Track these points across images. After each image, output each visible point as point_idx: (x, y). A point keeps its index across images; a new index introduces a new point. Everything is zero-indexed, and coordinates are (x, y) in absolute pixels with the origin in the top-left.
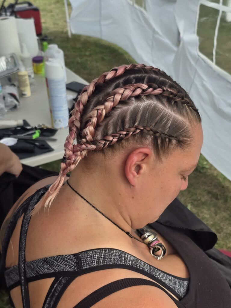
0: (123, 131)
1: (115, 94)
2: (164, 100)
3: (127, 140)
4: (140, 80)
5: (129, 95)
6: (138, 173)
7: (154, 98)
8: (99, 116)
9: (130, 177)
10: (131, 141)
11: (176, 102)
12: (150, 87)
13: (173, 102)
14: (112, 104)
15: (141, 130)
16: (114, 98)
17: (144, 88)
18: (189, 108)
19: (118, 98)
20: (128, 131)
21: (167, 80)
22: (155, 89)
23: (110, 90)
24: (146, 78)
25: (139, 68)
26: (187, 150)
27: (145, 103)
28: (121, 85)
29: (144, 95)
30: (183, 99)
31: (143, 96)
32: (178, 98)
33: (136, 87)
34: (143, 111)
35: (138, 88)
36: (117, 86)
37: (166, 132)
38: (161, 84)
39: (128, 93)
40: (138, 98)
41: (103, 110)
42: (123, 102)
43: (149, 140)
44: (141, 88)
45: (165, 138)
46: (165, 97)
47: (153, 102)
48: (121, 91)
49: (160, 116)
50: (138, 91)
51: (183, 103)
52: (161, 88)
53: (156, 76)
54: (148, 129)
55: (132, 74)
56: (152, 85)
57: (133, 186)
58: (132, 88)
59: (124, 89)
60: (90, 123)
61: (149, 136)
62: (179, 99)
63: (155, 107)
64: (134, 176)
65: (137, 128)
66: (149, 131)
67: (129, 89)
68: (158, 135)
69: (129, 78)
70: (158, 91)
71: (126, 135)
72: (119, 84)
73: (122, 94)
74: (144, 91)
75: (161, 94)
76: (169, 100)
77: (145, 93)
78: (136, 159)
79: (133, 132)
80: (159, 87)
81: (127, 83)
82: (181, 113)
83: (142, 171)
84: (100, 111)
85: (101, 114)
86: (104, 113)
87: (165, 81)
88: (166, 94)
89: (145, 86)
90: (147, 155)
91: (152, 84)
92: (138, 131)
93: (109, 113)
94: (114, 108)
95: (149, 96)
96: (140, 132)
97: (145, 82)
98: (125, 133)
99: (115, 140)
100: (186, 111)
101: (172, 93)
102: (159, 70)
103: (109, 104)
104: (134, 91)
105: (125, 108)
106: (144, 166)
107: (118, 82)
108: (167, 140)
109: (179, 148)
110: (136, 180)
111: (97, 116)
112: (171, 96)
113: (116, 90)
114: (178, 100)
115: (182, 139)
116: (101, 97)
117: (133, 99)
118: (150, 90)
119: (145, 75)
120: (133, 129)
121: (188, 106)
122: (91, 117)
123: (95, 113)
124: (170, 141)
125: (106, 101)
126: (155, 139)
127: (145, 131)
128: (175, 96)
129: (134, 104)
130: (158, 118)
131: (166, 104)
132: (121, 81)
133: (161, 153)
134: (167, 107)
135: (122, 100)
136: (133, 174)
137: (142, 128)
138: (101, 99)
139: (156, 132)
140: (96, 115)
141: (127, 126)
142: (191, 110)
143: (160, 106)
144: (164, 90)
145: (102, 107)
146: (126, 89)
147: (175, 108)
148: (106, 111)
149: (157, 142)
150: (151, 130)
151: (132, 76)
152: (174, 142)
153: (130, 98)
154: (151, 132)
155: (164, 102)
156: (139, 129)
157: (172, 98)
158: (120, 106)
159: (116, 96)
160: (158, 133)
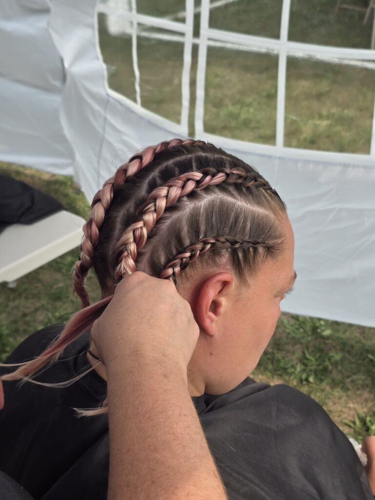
0: (184, 251)
1: (155, 199)
2: (231, 189)
3: (193, 265)
4: (185, 167)
5: (178, 196)
6: (215, 312)
7: (217, 190)
8: (138, 240)
9: (207, 323)
10: (199, 265)
11: (248, 188)
12: (205, 174)
13: (244, 189)
14: (155, 215)
15: (213, 244)
16: (155, 205)
17: (198, 178)
18: (267, 193)
19: (162, 203)
20: (193, 251)
21: (224, 157)
22: (213, 176)
23: (143, 191)
24: (193, 160)
25: (174, 147)
26: (280, 257)
27: (205, 200)
28: (159, 181)
29: (199, 189)
30: (256, 181)
32: (250, 181)
33: (184, 179)
34: (207, 215)
35: (188, 180)
36: (153, 186)
37: (247, 238)
38: (219, 165)
39: (175, 192)
40: (192, 195)
41: (142, 228)
42: (172, 208)
43: (225, 258)
44: (193, 180)
45: (249, 249)
46: (231, 184)
47: (217, 196)
48: (163, 191)
49: (233, 215)
50: (191, 186)
51: (257, 187)
52: (223, 172)
53: (208, 155)
54: (222, 239)
55: (167, 159)
56: (207, 171)
57: (211, 336)
58: (180, 183)
59: (166, 188)
60: (126, 253)
61: (224, 250)
62: (252, 183)
63: (222, 203)
64: (212, 321)
65: (205, 243)
66: (223, 243)
67: (175, 186)
68: (237, 246)
69: (166, 167)
70: (220, 178)
71: (191, 257)
72: (154, 179)
73: (167, 197)
74: (198, 182)
75: (224, 182)
76: (238, 187)
77: (202, 186)
78: (211, 293)
79: (201, 251)
80: (219, 172)
81: (167, 177)
82: (259, 203)
83: (222, 310)
84: (138, 233)
85: (141, 236)
86: (145, 231)
87: (222, 158)
88: (232, 180)
89: (198, 175)
91: (208, 168)
92: (209, 246)
93: (152, 230)
94: (158, 221)
95: (208, 189)
96: (211, 247)
97: (194, 168)
98: (188, 254)
99: (177, 269)
100: (265, 197)
101: (240, 177)
102: (204, 143)
103: (150, 217)
104: (183, 187)
105: (175, 215)
106: (223, 300)
107: (150, 177)
108: (251, 250)
109: (269, 259)
110: (214, 325)
111: (135, 240)
112: (240, 181)
113: (154, 192)
114: (251, 184)
115: (271, 242)
116: (130, 206)
117: (185, 199)
118: (208, 178)
119: (189, 156)
120: (199, 246)
121: (266, 190)
122: (125, 244)
123: (130, 236)
124: (255, 250)
125: (143, 213)
126: (234, 253)
127: (219, 244)
128: (245, 179)
129: (189, 206)
130: (231, 219)
131: (235, 193)
132: (155, 173)
133: (246, 272)
134: (239, 198)
135: (169, 205)
136: (209, 317)
137: (213, 241)
138: (132, 210)
139: (234, 243)
140: (132, 240)
141: (187, 242)
142: (270, 195)
143: (229, 199)
144: (228, 175)
145: (140, 224)
146: (170, 187)
147: (250, 197)
148: (147, 229)
149: (238, 257)
150: (227, 241)
151: (170, 162)
152: (261, 250)
153: (179, 199)
154: (228, 244)
155: (233, 192)
156: (209, 243)
157: (241, 184)
158: (167, 215)
159: (158, 203)
160: (237, 242)
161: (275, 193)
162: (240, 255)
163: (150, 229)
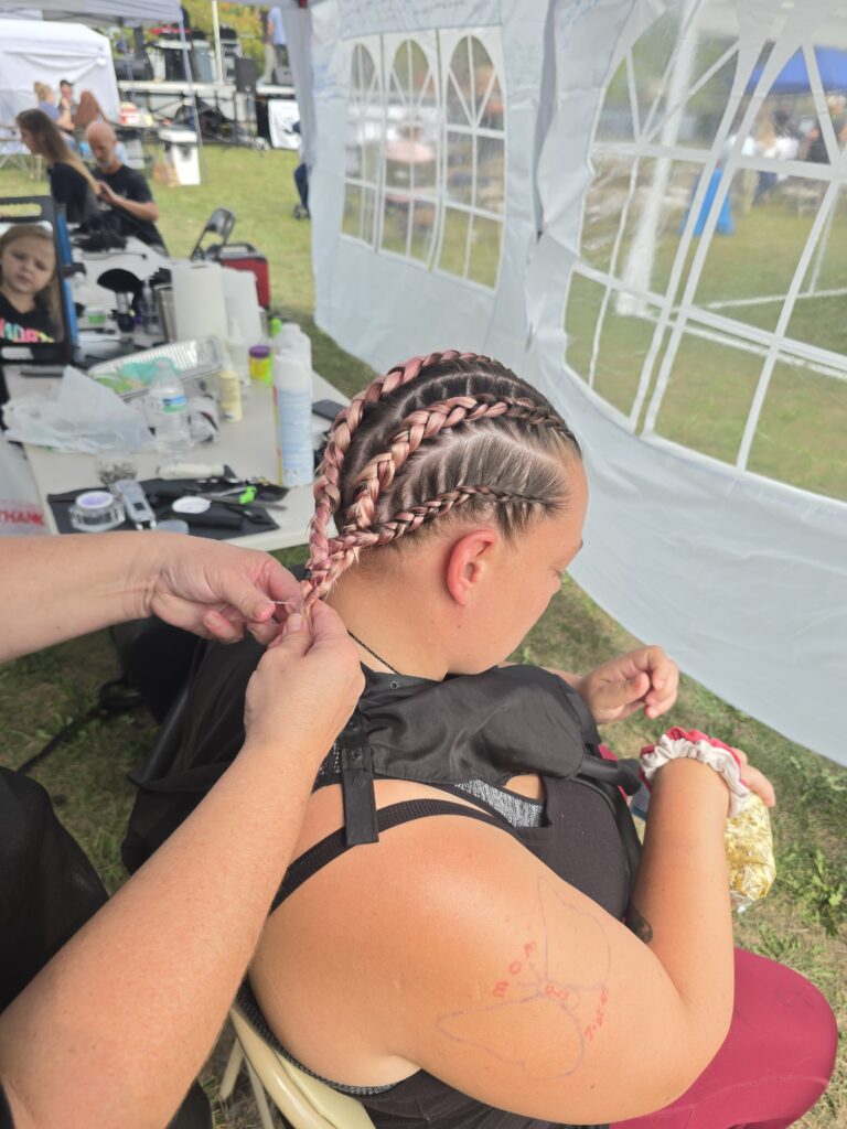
0: (434, 499)
1: (410, 426)
2: (512, 426)
3: (444, 517)
4: (457, 389)
5: (441, 425)
6: (471, 578)
7: (491, 425)
8: (382, 476)
9: (458, 589)
10: (453, 519)
11: (534, 427)
12: (480, 402)
13: (529, 428)
14: (408, 447)
15: (472, 495)
16: (409, 434)
17: (470, 406)
18: (560, 435)
19: (418, 433)
20: (444, 500)
21: (510, 381)
22: (490, 405)
23: (397, 414)
24: (469, 381)
25: (447, 361)
26: (563, 519)
27: (475, 437)
28: (419, 403)
29: (469, 421)
30: (547, 418)
31: (468, 423)
32: (538, 418)
33: (452, 405)
34: (472, 455)
35: (457, 406)
36: (411, 408)
37: (521, 490)
38: (501, 392)
39: (437, 420)
40: (459, 428)
41: (389, 461)
42: (429, 441)
43: (489, 511)
44: (462, 407)
45: (521, 504)
46: (512, 419)
47: (491, 434)
48: (421, 417)
49: (507, 459)
50: (458, 415)
51: (547, 426)
52: (503, 401)
53: (489, 376)
54: (485, 490)
55: (436, 376)
56: (484, 398)
57: (463, 606)
58: (445, 409)
59: (427, 414)
60: (365, 492)
61: (488, 504)
62: (540, 420)
63: (495, 445)
64: (465, 588)
65: (462, 492)
66: (486, 494)
67: (439, 412)
68: (505, 499)
69: (433, 385)
70: (498, 409)
71: (441, 508)
72: (414, 400)
73: (426, 425)
74: (469, 412)
75: (503, 415)
76: (521, 424)
77: (473, 417)
78: (466, 555)
79: (455, 501)
80: (499, 400)
81: (431, 398)
82: (546, 447)
83: (480, 576)
84: (383, 467)
85: (387, 472)
86: (392, 469)
87: (507, 383)
88: (513, 414)
89: (469, 402)
90: (487, 544)
91: (484, 394)
92: (465, 497)
93: (402, 467)
94: (411, 456)
95: (480, 422)
96: (468, 498)
97: (468, 392)
98: (437, 504)
99: (419, 520)
100: (556, 442)
101: (525, 410)
102: (489, 360)
103: (401, 449)
104: (448, 415)
105: (433, 452)
106: (483, 565)
107: (410, 396)
108: (524, 506)
109: (547, 519)
110: (468, 593)
111: (378, 477)
112: (524, 416)
113: (411, 417)
114: (538, 421)
115: (552, 499)
116: (379, 432)
117: (449, 431)
118: (482, 408)
119: (465, 374)
120: (454, 495)
121: (558, 431)
122: (366, 480)
123: (372, 470)
124: (530, 507)
125: (392, 442)
126: (501, 509)
127: (480, 495)
128: (532, 413)
129: (453, 442)
130: (503, 466)
131: (516, 433)
132: (417, 392)
135: (427, 436)
136: (462, 584)
137: (472, 491)
138: (380, 437)
139: (502, 495)
140: (375, 475)
141: (442, 488)
143: (505, 439)
144: (509, 406)
145: (387, 456)
146: (432, 412)
147: (535, 439)
148: (395, 464)
149: (506, 514)
150: (492, 492)
151: (439, 380)
152: (538, 507)
153: (442, 431)
154: (492, 496)
155: (512, 429)
156: (466, 493)
157: (526, 420)
158: (423, 449)
159: (413, 431)
160: (505, 495)
161: (572, 437)
162: (509, 511)
163: (400, 464)
